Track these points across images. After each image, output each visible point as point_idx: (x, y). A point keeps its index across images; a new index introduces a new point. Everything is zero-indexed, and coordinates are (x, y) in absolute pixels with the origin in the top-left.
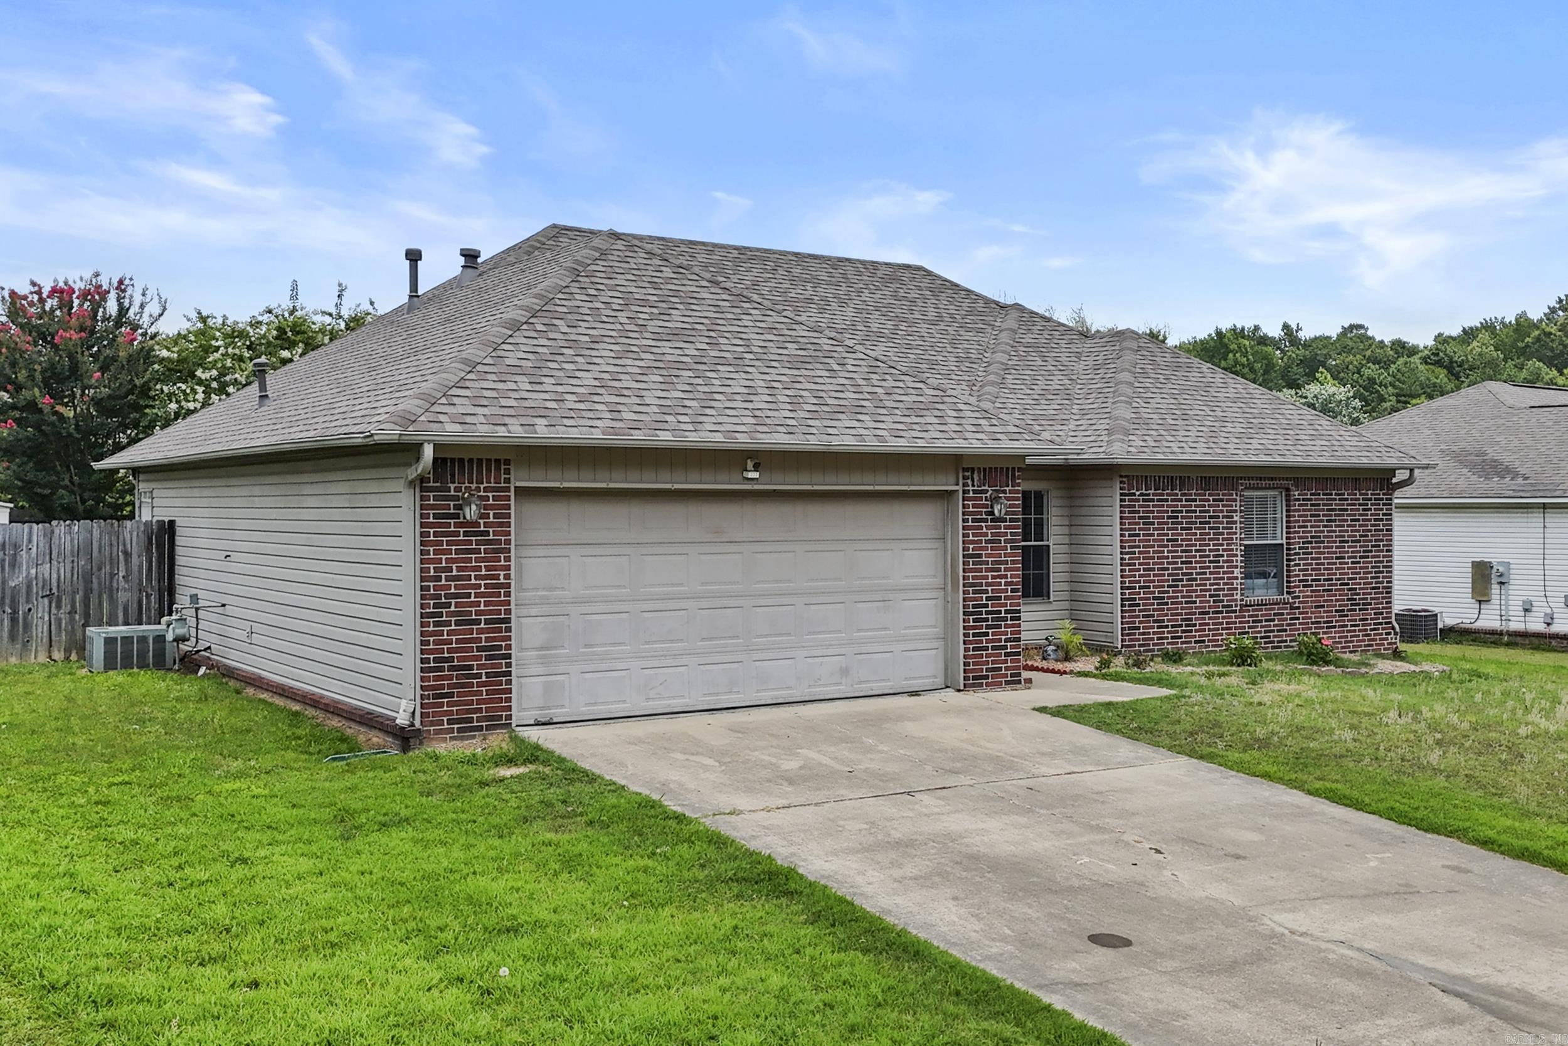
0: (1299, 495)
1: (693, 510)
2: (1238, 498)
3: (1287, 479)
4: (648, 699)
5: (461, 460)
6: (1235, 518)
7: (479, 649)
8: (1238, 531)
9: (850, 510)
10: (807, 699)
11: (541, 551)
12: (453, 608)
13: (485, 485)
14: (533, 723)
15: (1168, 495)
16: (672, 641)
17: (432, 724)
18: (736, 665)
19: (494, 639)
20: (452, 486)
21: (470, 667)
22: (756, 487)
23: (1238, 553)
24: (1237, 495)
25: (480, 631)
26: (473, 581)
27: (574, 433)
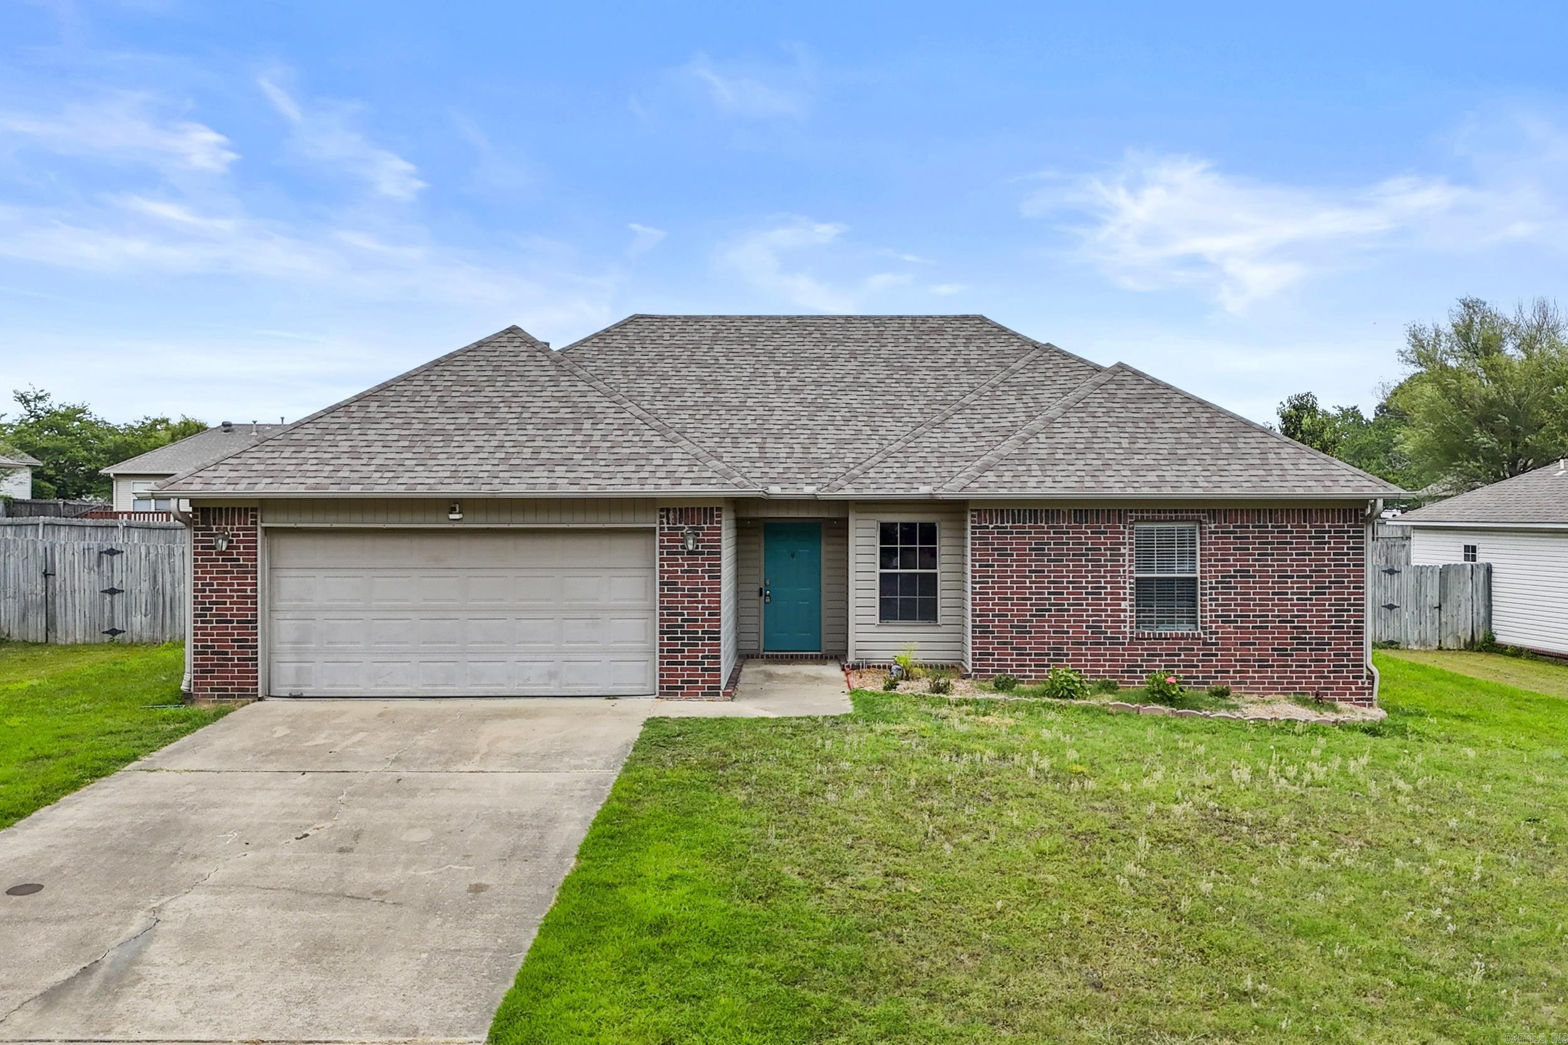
0: (1215, 527)
1: (416, 543)
2: (1127, 531)
3: (1198, 511)
4: (377, 685)
5: (220, 509)
6: (1123, 551)
7: (233, 641)
8: (1127, 563)
9: (559, 543)
10: (515, 694)
11: (294, 573)
12: (214, 611)
13: (237, 526)
14: (288, 695)
15: (1030, 527)
16: (399, 643)
17: (200, 690)
18: (452, 664)
19: (243, 634)
20: (214, 527)
21: (227, 653)
22: (457, 526)
23: (1127, 585)
24: (1125, 527)
25: (233, 628)
26: (228, 593)
27: (284, 489)
